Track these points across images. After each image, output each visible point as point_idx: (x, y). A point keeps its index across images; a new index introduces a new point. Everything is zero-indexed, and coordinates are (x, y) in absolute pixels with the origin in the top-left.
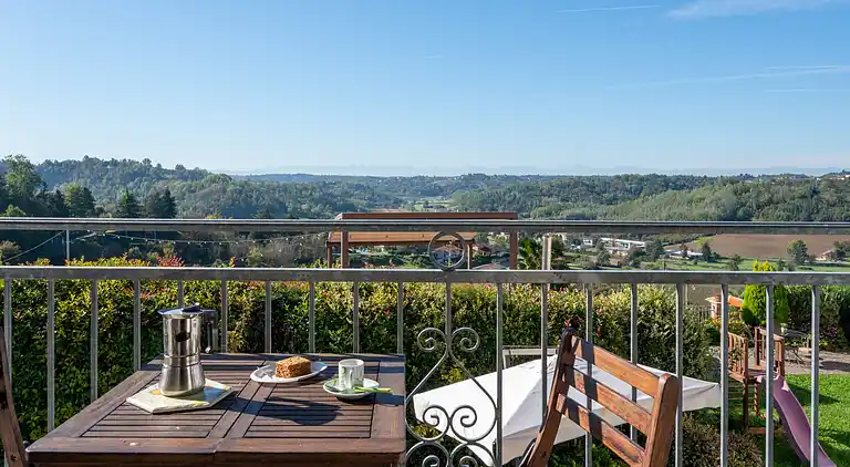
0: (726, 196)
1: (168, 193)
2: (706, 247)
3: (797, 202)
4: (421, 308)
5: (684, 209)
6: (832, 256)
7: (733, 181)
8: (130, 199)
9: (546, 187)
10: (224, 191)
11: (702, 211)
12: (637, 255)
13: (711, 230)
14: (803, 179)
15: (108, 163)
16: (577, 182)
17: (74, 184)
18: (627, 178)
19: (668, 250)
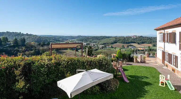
0: (114, 39)
1: (24, 38)
2: (112, 46)
3: (123, 40)
4: (61, 62)
5: (109, 41)
6: (127, 47)
7: (115, 37)
8: (16, 39)
9: (90, 38)
10: (36, 38)
11: (111, 41)
12: (103, 47)
13: (112, 44)
14: (124, 37)
15: (12, 33)
16: (95, 37)
17: (4, 36)
18: (101, 36)
19: (107, 46)
